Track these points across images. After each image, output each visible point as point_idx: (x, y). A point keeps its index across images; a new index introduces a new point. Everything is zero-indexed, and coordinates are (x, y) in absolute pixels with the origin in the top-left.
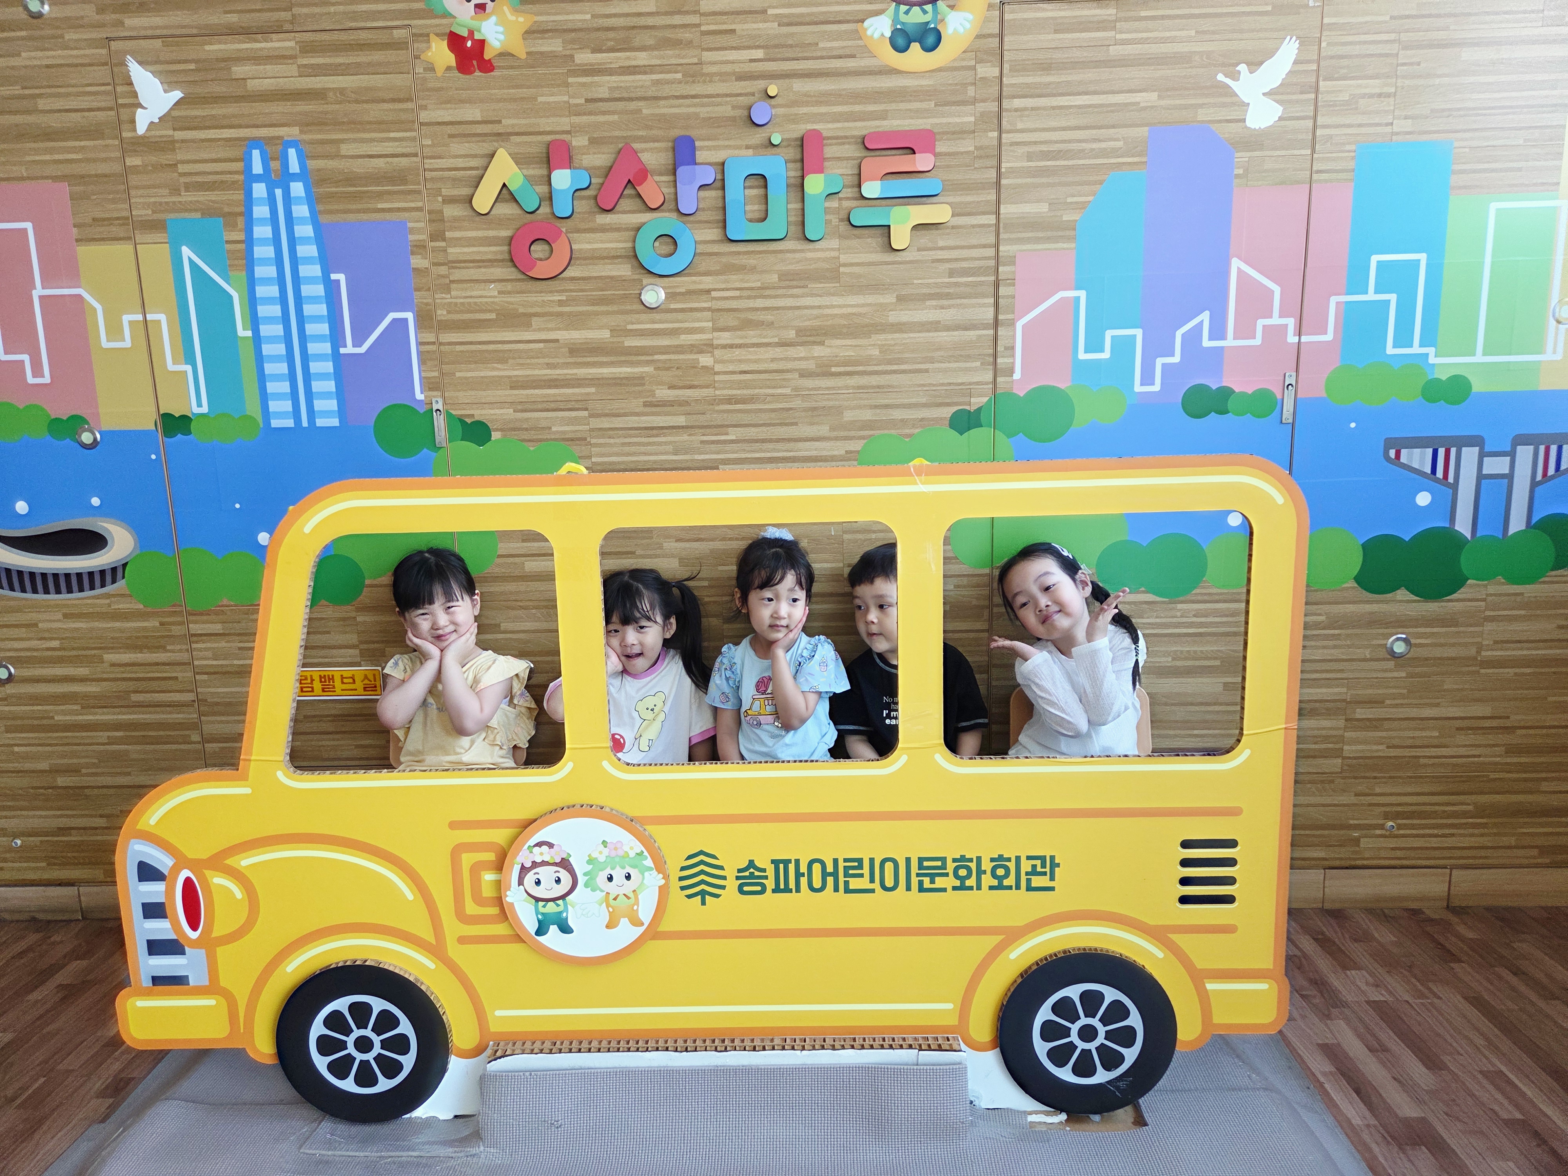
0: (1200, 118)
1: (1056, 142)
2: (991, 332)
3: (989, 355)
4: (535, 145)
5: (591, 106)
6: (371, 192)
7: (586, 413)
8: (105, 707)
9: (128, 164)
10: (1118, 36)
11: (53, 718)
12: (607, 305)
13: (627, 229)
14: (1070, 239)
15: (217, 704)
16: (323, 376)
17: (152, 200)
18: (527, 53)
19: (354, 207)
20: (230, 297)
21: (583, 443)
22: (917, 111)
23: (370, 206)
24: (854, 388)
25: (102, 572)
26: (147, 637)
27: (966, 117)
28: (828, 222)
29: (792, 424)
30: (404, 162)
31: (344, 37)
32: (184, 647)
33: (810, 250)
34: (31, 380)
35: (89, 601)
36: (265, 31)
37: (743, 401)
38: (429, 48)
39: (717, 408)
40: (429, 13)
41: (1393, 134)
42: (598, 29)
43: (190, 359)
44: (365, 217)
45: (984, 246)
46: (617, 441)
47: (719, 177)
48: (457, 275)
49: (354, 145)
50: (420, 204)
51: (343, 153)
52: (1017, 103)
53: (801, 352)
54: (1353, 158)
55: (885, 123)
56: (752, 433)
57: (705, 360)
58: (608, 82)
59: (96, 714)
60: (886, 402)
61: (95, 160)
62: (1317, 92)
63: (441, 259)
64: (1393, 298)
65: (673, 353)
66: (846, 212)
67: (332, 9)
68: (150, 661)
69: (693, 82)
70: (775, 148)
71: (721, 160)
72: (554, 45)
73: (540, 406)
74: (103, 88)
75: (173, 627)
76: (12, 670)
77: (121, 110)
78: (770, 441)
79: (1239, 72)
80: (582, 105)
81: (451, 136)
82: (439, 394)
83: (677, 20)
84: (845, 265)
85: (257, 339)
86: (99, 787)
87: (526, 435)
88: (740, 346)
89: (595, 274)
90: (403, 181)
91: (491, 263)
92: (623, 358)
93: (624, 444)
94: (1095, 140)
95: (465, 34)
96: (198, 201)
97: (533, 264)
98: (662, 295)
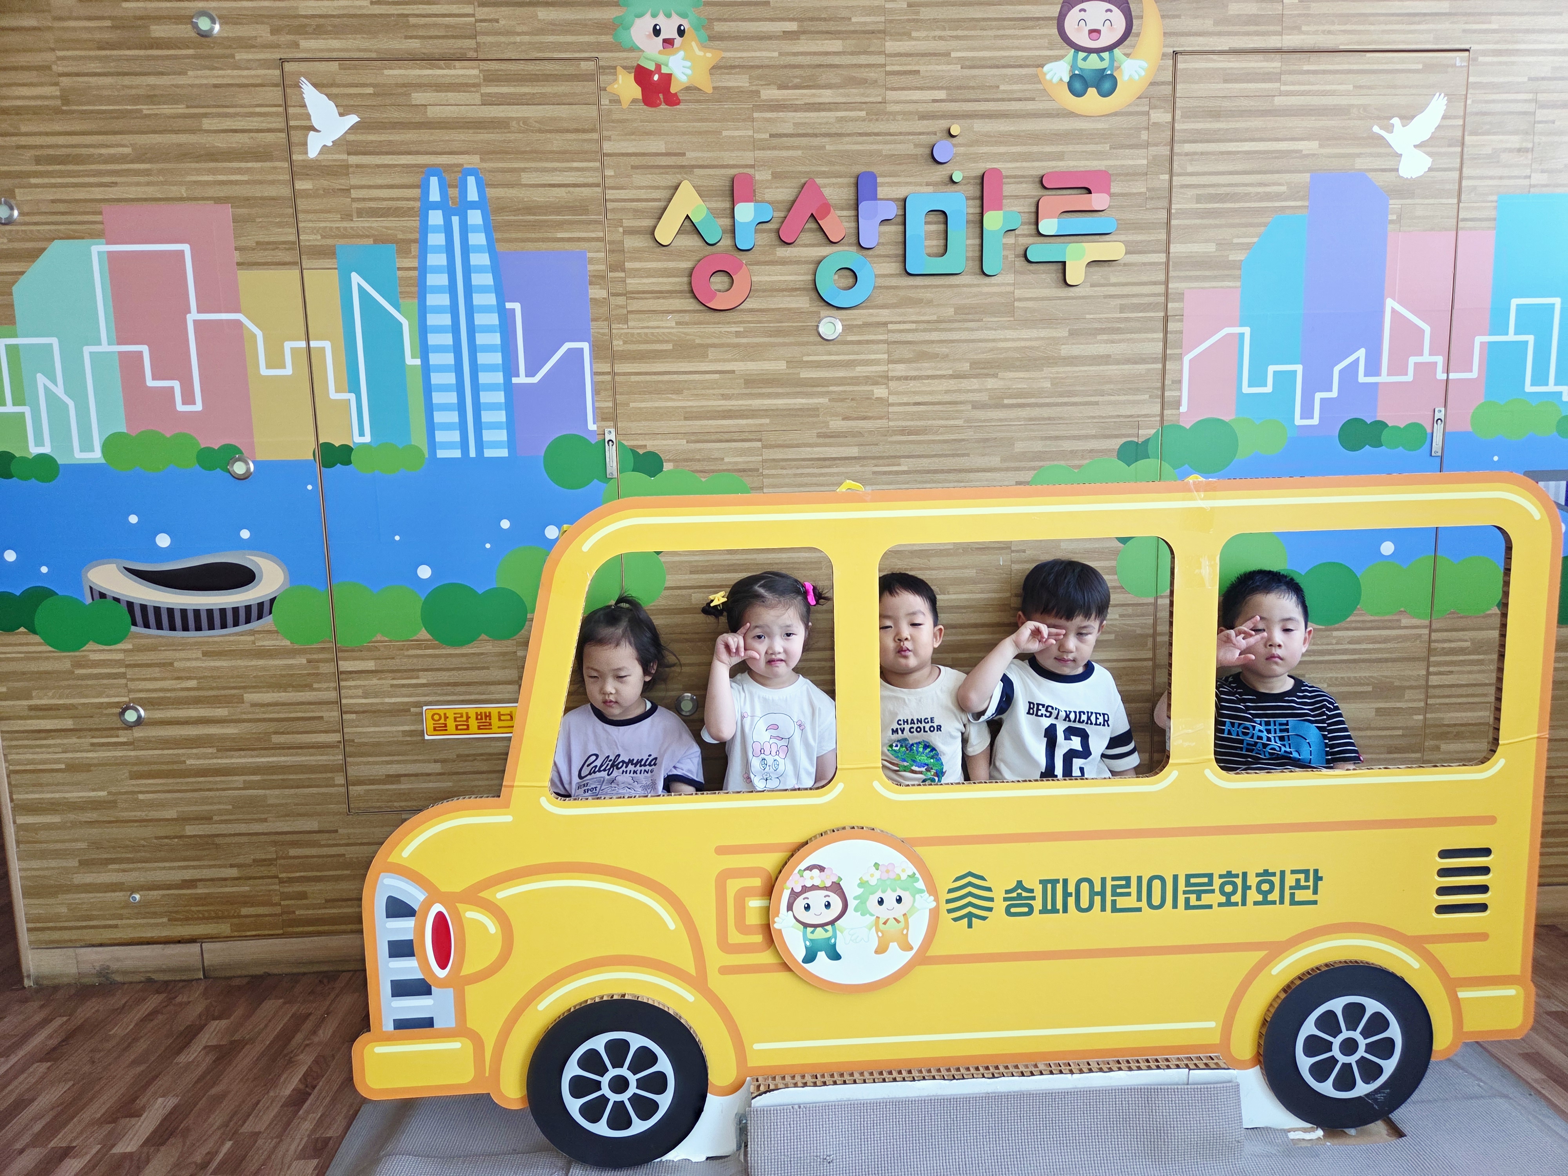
0: (1357, 166)
1: (1224, 186)
2: (1160, 366)
3: (1157, 389)
4: (719, 179)
5: (775, 141)
6: (551, 221)
7: (759, 444)
8: (241, 750)
9: (297, 187)
10: (1283, 88)
11: (184, 762)
12: (784, 336)
13: (806, 262)
14: (1239, 278)
15: (365, 744)
16: (494, 407)
17: (323, 225)
18: (714, 88)
19: (533, 236)
20: (400, 324)
21: (755, 473)
22: (1093, 153)
23: (550, 235)
24: (1025, 419)
25: (248, 608)
26: (292, 675)
27: (1138, 160)
28: (1005, 257)
29: (963, 455)
30: (586, 192)
31: (531, 67)
32: (333, 685)
33: (986, 285)
34: (180, 407)
35: (232, 638)
36: (449, 59)
37: (916, 432)
38: (616, 80)
39: (890, 439)
40: (617, 47)
41: (1531, 186)
42: (785, 67)
43: (354, 387)
44: (544, 246)
45: (1155, 283)
46: (790, 472)
47: (901, 212)
48: (634, 305)
49: (535, 174)
50: (601, 234)
51: (524, 181)
52: (1188, 147)
53: (974, 384)
54: (1495, 208)
55: (1061, 164)
56: (925, 463)
57: (880, 392)
58: (793, 118)
59: (232, 757)
60: (1057, 433)
61: (261, 182)
62: (1463, 144)
63: (620, 290)
64: (1530, 339)
65: (848, 384)
66: (1023, 248)
67: (518, 39)
68: (294, 700)
69: (877, 120)
70: (955, 187)
71: (902, 196)
72: (740, 81)
73: (713, 437)
74: (274, 109)
75: (321, 665)
76: (142, 712)
77: (292, 132)
78: (942, 471)
79: (1393, 125)
80: (767, 140)
81: (633, 167)
82: (612, 424)
83: (863, 59)
84: (1020, 300)
85: (426, 368)
86: (231, 835)
87: (698, 466)
88: (915, 378)
89: (773, 307)
90: (585, 210)
91: (670, 294)
92: (798, 390)
93: (795, 475)
94: (1261, 184)
95: (652, 67)
96: (371, 228)
97: (713, 295)
98: (839, 327)
